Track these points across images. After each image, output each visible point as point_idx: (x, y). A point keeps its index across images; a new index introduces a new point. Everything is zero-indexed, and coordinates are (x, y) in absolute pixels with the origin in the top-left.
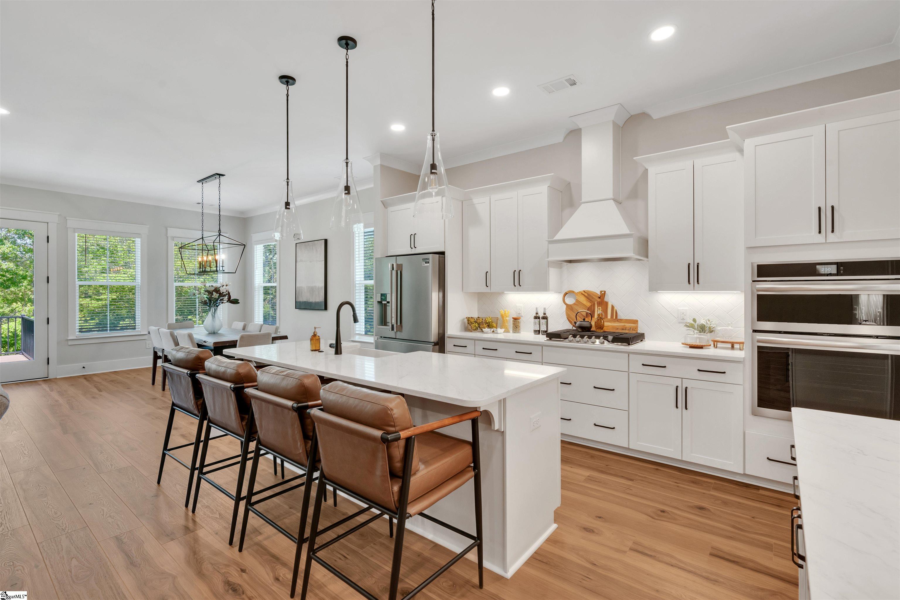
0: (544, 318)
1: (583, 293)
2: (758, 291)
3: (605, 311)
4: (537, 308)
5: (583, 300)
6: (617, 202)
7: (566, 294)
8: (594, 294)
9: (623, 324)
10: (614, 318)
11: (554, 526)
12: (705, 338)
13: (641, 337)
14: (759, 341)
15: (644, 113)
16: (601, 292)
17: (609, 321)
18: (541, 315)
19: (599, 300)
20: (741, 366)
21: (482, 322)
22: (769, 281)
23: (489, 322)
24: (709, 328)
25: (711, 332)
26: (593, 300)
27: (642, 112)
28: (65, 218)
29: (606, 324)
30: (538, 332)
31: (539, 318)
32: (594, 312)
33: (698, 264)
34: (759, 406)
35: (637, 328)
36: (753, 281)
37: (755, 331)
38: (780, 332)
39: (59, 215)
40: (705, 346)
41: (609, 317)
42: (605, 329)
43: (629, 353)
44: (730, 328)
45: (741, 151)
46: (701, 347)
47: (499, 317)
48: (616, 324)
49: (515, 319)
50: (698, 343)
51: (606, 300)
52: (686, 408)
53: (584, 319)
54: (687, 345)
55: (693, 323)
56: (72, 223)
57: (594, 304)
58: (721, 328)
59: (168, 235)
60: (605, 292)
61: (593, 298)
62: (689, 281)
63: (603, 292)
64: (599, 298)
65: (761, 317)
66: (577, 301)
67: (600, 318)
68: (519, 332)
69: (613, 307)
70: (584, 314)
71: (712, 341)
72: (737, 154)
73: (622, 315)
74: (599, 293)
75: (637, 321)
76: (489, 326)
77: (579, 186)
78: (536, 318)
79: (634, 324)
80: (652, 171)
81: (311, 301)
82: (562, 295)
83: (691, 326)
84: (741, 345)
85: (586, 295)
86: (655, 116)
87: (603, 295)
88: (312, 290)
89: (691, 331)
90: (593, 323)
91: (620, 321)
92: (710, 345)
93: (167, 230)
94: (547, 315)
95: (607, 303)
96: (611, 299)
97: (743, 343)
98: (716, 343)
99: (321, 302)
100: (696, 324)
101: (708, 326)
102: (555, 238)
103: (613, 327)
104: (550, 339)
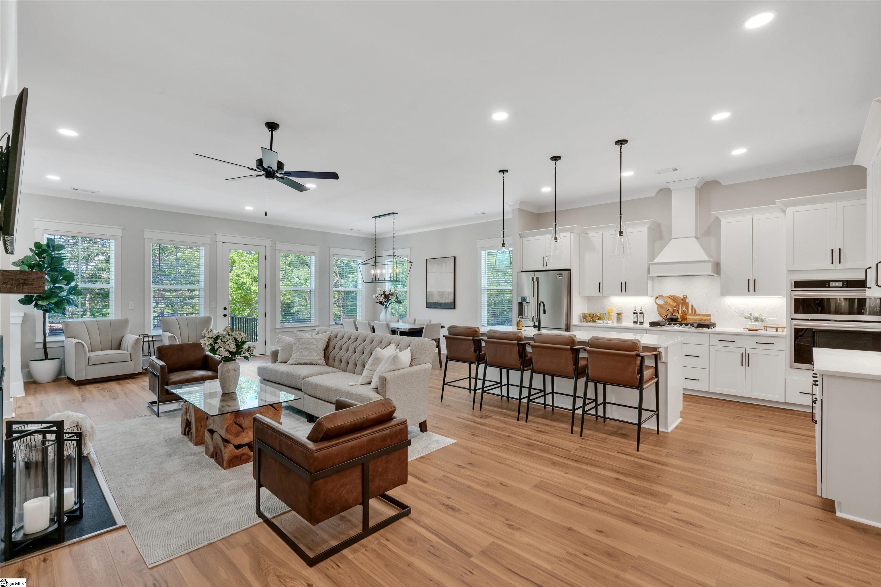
0: (640, 313)
1: (670, 297)
2: (795, 296)
3: (687, 308)
4: (635, 307)
5: (670, 301)
6: (697, 238)
7: (657, 298)
8: (679, 297)
9: (700, 317)
10: (694, 313)
11: (680, 420)
12: (758, 325)
13: (714, 325)
14: (795, 325)
15: (716, 181)
16: (683, 296)
17: (690, 315)
18: (638, 311)
19: (682, 301)
20: (784, 339)
21: (594, 316)
22: (801, 290)
23: (599, 316)
24: (762, 319)
25: (762, 321)
26: (677, 301)
27: (714, 180)
28: (275, 242)
29: (688, 317)
30: (635, 323)
31: (637, 313)
32: (679, 309)
33: (755, 279)
34: (795, 362)
35: (710, 319)
36: (792, 290)
37: (792, 319)
38: (808, 320)
39: (272, 241)
40: (759, 329)
41: (690, 312)
42: (688, 320)
43: (709, 334)
44: (775, 318)
45: (784, 212)
46: (756, 330)
47: (606, 312)
48: (696, 317)
49: (619, 314)
50: (754, 328)
51: (687, 301)
52: (748, 366)
53: (673, 314)
54: (747, 329)
55: (749, 316)
56: (279, 246)
57: (679, 304)
58: (769, 319)
59: (331, 253)
60: (686, 296)
61: (677, 300)
62: (749, 290)
63: (685, 296)
64: (682, 300)
65: (796, 311)
66: (666, 302)
67: (684, 313)
68: (621, 323)
69: (692, 306)
70: (671, 311)
71: (763, 326)
72: (782, 214)
73: (698, 312)
74: (682, 297)
75: (710, 315)
76: (599, 318)
77: (670, 227)
78: (634, 313)
79: (708, 317)
80: (724, 221)
81: (441, 302)
82: (654, 299)
83: (749, 318)
84: (783, 329)
85: (672, 298)
86: (723, 184)
87: (684, 299)
88: (442, 294)
89: (749, 322)
90: (679, 317)
91: (699, 315)
92: (762, 329)
93: (330, 249)
94: (643, 311)
95: (688, 304)
96: (691, 301)
97: (784, 328)
98: (766, 328)
99: (450, 303)
100: (752, 316)
101: (761, 317)
102: (654, 262)
103: (693, 319)
104: (651, 326)
